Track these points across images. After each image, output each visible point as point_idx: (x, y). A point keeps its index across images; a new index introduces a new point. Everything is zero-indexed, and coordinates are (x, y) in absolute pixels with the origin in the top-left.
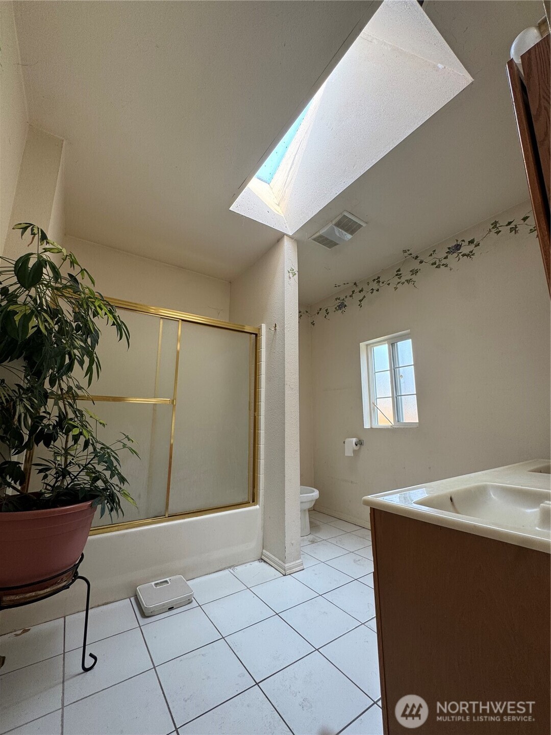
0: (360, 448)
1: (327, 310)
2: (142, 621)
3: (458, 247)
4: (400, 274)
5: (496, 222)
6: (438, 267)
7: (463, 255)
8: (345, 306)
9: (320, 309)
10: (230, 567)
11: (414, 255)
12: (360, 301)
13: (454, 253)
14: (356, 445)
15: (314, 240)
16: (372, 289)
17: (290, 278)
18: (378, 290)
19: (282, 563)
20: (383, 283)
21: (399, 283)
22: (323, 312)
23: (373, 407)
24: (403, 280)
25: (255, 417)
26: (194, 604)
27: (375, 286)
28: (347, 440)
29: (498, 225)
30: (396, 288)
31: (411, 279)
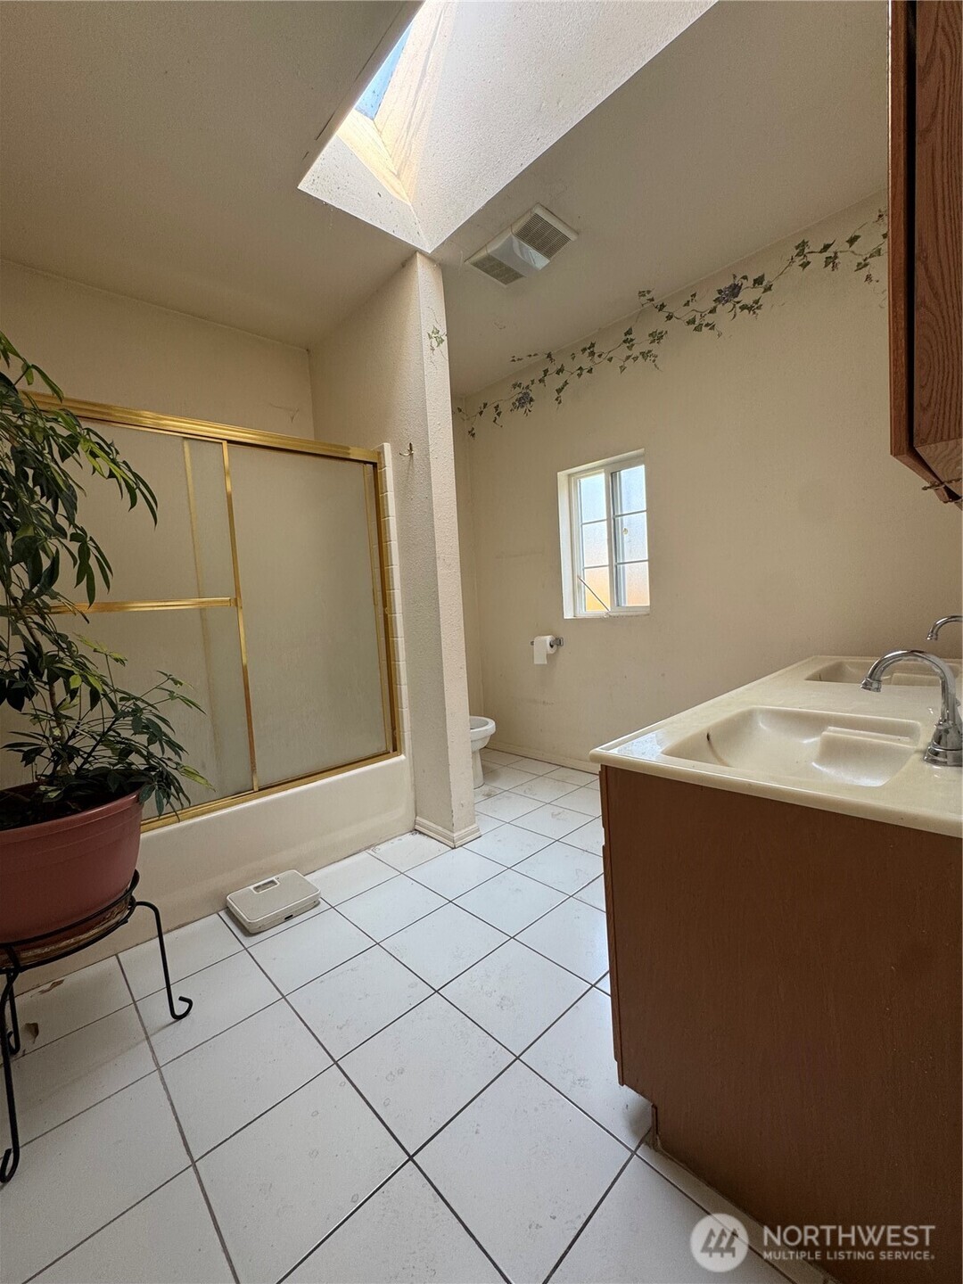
0: (557, 650)
1: (497, 407)
2: (247, 941)
3: (736, 291)
4: (632, 340)
5: (804, 244)
6: (698, 329)
7: (743, 308)
8: (531, 400)
9: (485, 405)
10: (368, 848)
11: (657, 302)
12: (559, 391)
13: (727, 301)
14: (552, 646)
15: (476, 264)
16: (580, 368)
17: (433, 349)
18: (590, 371)
19: (449, 833)
20: (600, 356)
21: (628, 357)
22: (490, 411)
23: (578, 582)
24: (636, 351)
25: (385, 616)
26: (323, 906)
27: (585, 361)
28: (538, 640)
29: (806, 251)
30: (623, 368)
31: (649, 351)
